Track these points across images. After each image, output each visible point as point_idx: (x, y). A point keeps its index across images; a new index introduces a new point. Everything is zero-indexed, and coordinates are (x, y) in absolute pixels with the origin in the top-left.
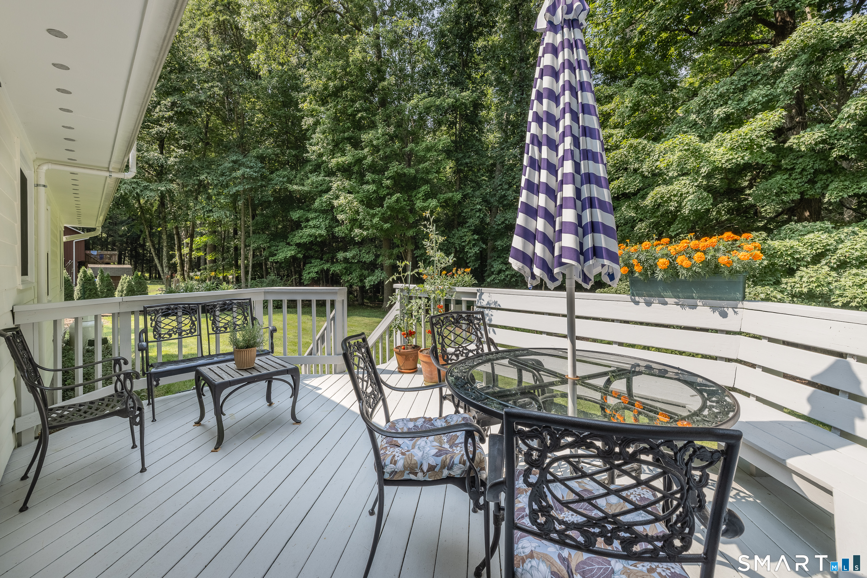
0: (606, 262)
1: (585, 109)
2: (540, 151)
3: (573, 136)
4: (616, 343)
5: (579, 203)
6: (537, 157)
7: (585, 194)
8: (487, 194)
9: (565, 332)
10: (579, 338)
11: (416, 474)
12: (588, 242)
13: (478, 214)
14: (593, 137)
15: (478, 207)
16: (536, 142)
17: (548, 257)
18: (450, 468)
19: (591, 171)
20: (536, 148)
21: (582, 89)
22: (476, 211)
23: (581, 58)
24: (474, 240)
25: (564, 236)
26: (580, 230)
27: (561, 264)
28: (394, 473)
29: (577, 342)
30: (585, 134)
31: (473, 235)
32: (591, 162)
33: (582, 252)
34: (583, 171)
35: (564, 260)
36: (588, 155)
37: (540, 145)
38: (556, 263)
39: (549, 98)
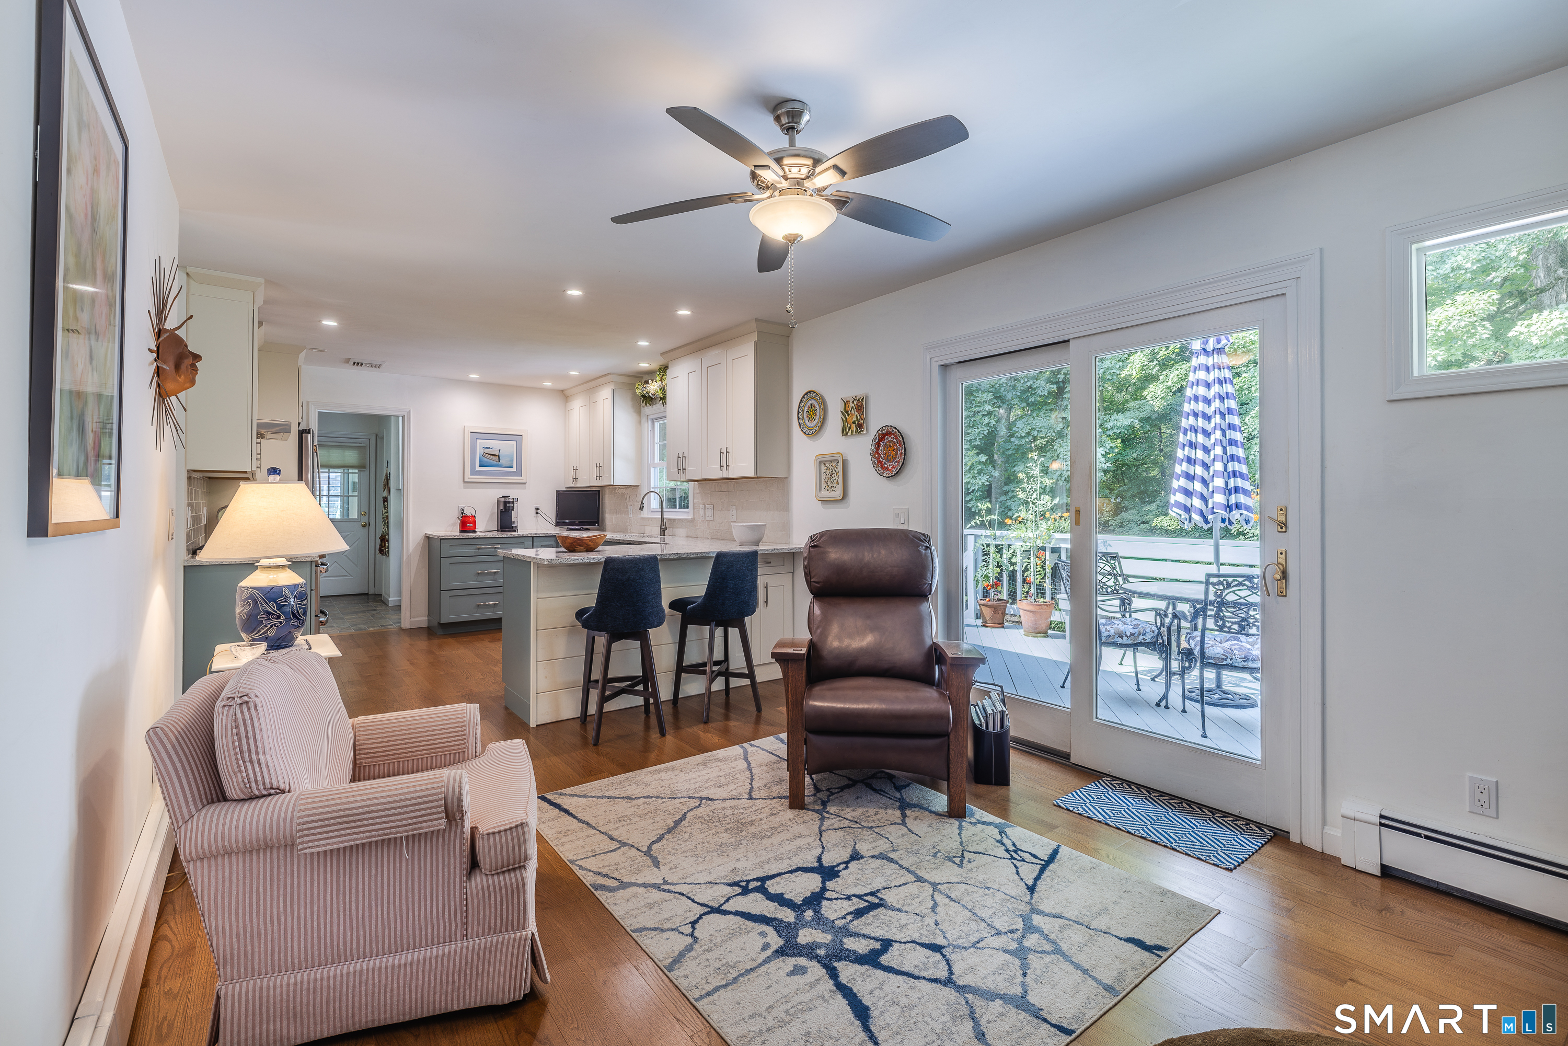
0: (1244, 512)
1: (1230, 411)
2: (1196, 436)
3: (1222, 429)
4: (1246, 565)
5: (1226, 474)
6: (1194, 440)
7: (1230, 469)
8: (1001, 386)
9: (1212, 559)
10: (1221, 564)
11: (1122, 638)
12: (1233, 499)
13: (987, 420)
14: (1234, 430)
15: (988, 408)
16: (1193, 430)
17: (1204, 508)
18: (1144, 635)
19: (1234, 453)
20: (1193, 434)
21: (1228, 398)
22: (983, 415)
23: (1227, 376)
24: (980, 463)
25: (1215, 495)
26: (1227, 491)
27: (1214, 513)
28: (1109, 636)
29: (1221, 567)
30: (1230, 428)
31: (978, 454)
32: (1234, 447)
33: (1228, 506)
34: (1228, 454)
35: (1215, 510)
36: (1232, 442)
37: (1196, 431)
38: (1210, 512)
39: (1204, 401)
